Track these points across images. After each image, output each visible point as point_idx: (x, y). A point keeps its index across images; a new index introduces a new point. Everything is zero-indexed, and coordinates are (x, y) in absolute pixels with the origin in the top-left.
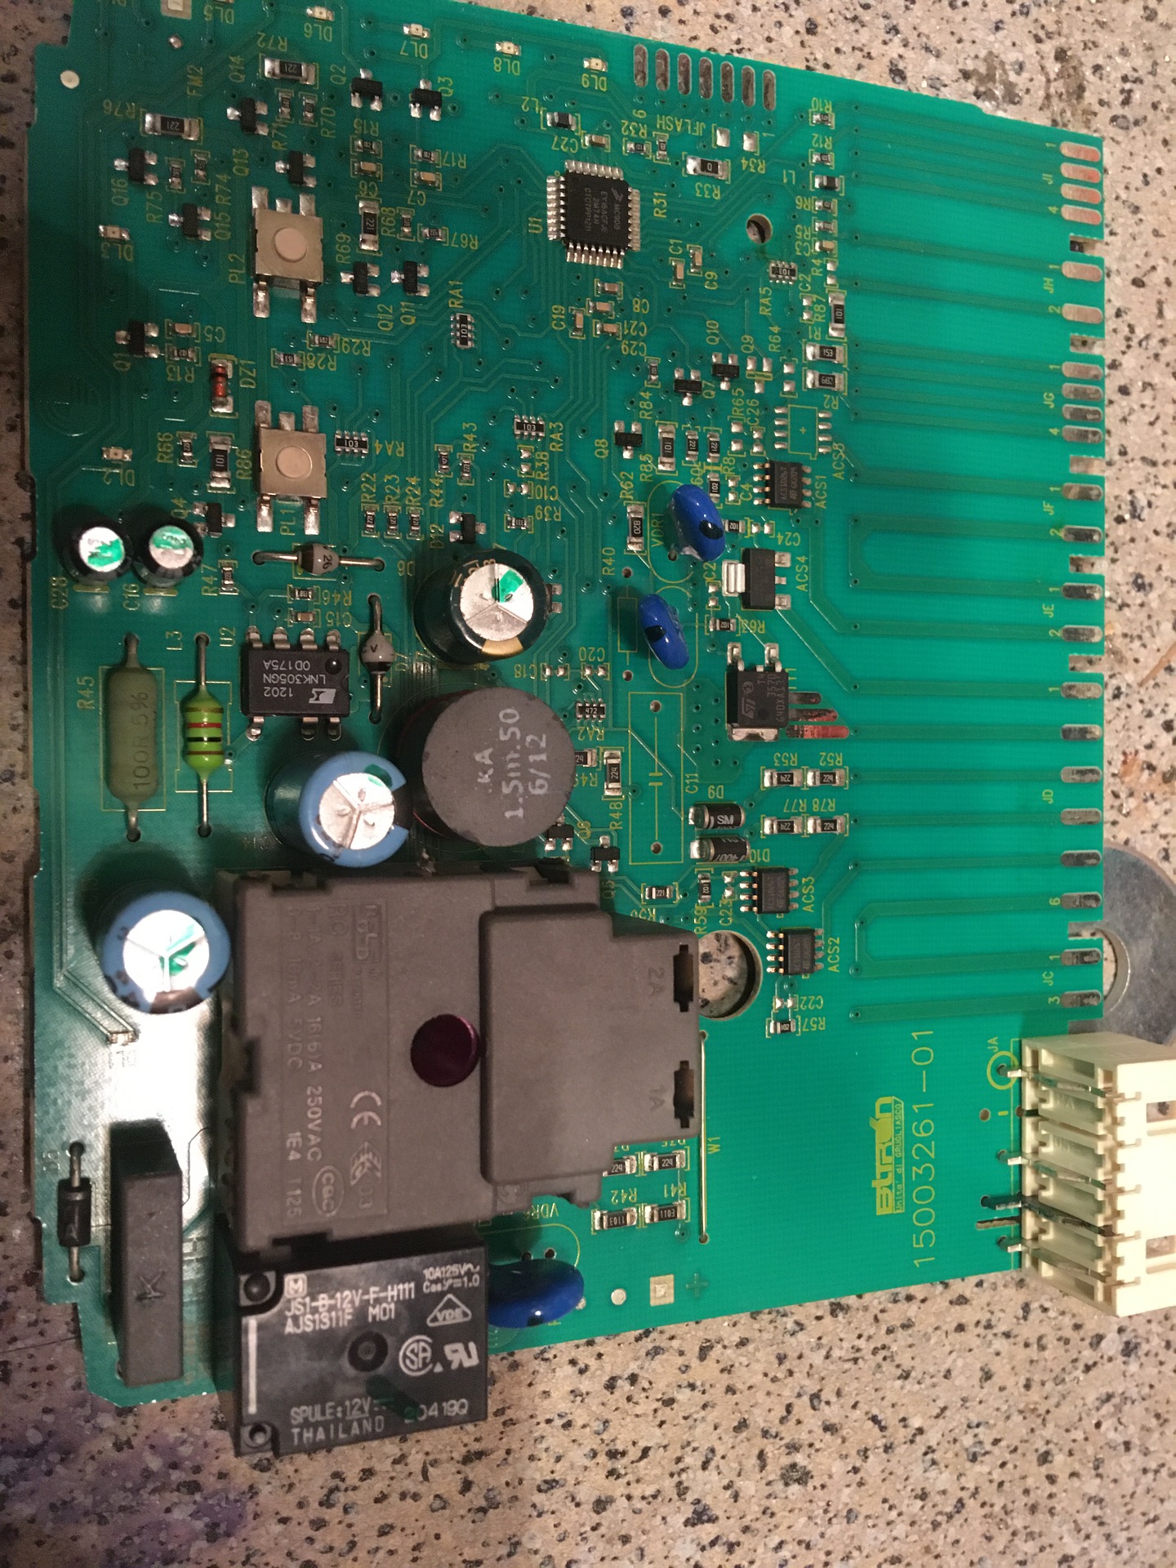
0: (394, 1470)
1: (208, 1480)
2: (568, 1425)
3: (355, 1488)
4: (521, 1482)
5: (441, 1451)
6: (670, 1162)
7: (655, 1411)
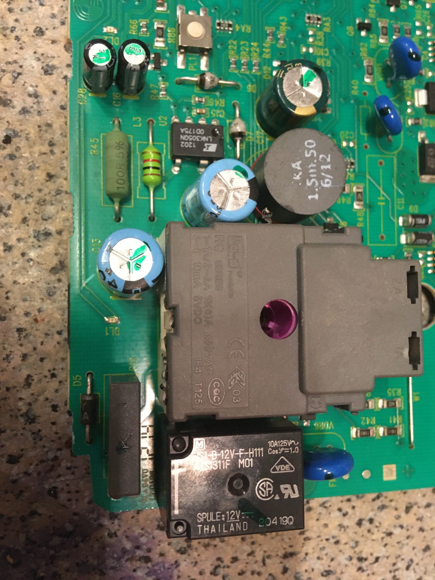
0: (248, 559)
1: (155, 556)
2: (337, 542)
3: (228, 567)
4: (313, 570)
5: (272, 551)
6: (393, 404)
7: (383, 538)
